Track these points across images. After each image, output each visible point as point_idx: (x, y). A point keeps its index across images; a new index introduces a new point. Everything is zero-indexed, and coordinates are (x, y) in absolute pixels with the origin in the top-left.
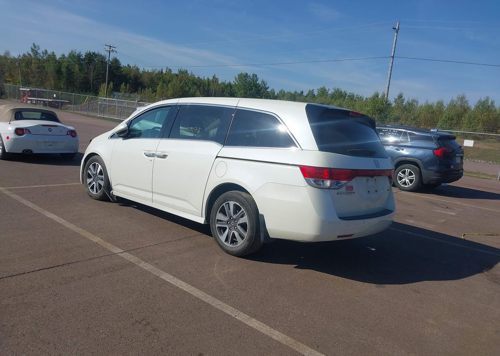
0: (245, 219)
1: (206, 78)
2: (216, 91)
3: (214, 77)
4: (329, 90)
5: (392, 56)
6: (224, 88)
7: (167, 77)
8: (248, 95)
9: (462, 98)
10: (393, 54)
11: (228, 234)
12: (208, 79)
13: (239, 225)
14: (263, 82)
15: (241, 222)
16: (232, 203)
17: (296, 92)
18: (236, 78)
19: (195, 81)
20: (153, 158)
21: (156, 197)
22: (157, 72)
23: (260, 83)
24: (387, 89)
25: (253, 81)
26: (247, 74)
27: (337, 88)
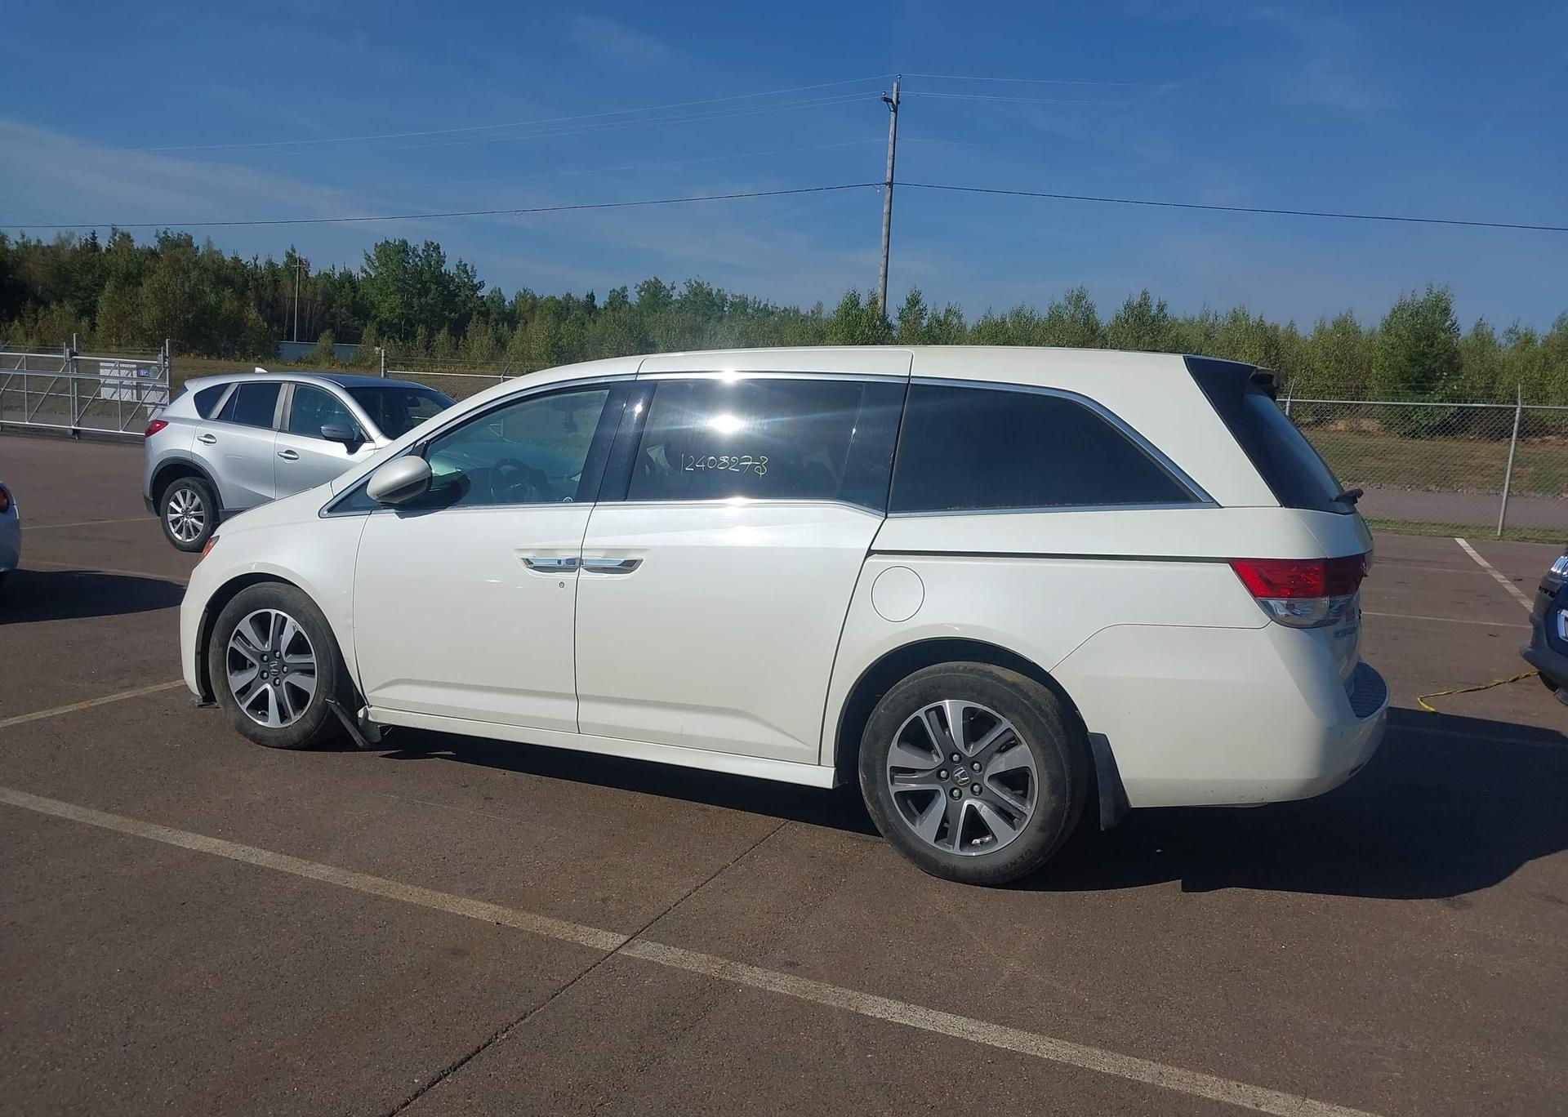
0: (1022, 756)
1: (261, 262)
2: (305, 302)
3: (290, 256)
4: (673, 288)
5: (888, 180)
6: (331, 292)
7: (117, 259)
8: (416, 311)
9: (1078, 299)
10: (889, 175)
11: (949, 814)
12: (271, 264)
13: (991, 778)
14: (462, 267)
15: (1002, 768)
16: (952, 709)
17: (569, 295)
18: (368, 258)
19: (223, 272)
20: (573, 576)
21: (591, 713)
22: (78, 246)
23: (453, 270)
24: (881, 281)
25: (430, 266)
26: (405, 243)
27: (696, 282)
